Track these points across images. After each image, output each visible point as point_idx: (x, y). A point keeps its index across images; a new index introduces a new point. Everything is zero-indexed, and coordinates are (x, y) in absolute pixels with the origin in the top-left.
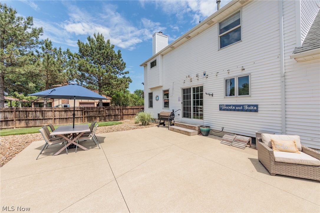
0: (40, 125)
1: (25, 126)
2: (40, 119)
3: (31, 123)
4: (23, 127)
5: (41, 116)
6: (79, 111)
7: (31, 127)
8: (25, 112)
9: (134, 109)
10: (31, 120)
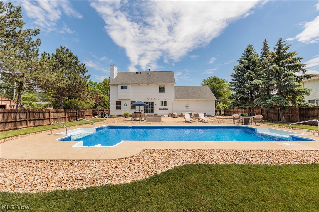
0: (43, 124)
1: (33, 126)
2: (42, 119)
3: (37, 123)
4: (32, 127)
5: (42, 117)
6: (64, 112)
7: (37, 126)
8: (33, 113)
9: (90, 111)
10: (37, 120)
